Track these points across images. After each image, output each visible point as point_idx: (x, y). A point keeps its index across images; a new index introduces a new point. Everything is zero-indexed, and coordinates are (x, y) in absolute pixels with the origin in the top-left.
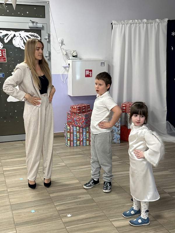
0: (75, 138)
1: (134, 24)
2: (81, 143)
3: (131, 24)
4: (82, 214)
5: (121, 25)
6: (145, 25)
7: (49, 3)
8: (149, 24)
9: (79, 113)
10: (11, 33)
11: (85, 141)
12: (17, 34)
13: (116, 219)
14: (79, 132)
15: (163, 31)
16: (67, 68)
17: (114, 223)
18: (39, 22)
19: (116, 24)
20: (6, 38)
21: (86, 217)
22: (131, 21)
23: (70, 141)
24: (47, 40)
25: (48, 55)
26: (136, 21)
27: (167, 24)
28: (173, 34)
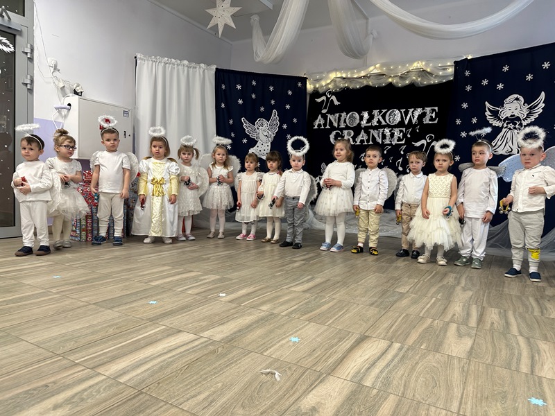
3: (166, 64)
5: (150, 62)
8: (191, 69)
19: (142, 59)
22: (166, 59)
23: (87, 231)
24: (29, 55)
25: (28, 82)
26: (173, 60)
27: (213, 72)
28: (223, 87)
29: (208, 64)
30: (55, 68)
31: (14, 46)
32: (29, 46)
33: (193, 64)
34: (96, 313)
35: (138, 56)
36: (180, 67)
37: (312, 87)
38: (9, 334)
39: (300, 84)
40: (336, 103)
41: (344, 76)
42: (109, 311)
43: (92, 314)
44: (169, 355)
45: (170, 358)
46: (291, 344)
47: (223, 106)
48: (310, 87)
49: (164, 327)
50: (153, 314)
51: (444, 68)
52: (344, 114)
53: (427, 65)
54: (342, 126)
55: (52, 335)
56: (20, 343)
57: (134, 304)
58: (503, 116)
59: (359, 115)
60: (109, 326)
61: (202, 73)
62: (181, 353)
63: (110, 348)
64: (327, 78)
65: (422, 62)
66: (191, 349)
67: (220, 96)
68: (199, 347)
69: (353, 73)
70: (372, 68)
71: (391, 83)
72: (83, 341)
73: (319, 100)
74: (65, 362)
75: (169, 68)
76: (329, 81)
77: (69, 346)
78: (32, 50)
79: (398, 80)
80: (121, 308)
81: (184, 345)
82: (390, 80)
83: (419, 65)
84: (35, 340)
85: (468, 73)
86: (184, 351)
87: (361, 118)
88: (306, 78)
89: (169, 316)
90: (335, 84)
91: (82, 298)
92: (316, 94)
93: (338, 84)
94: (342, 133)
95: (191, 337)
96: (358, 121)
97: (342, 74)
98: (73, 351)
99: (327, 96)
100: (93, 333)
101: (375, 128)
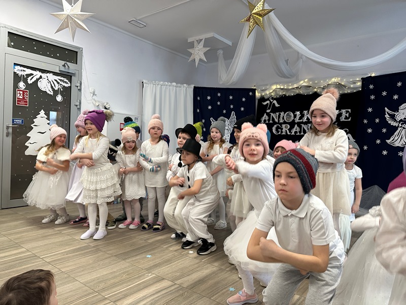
3: (162, 85)
5: (152, 85)
6: (174, 88)
7: (82, 50)
8: (178, 88)
10: (38, 74)
12: (44, 75)
15: (190, 95)
19: (147, 83)
20: (30, 78)
22: (162, 82)
24: (79, 88)
25: (78, 104)
26: (166, 83)
27: (193, 89)
28: (199, 98)
29: (189, 84)
30: (94, 94)
31: (71, 83)
32: (79, 82)
33: (179, 85)
34: (116, 263)
35: (144, 81)
36: (171, 87)
37: (260, 94)
38: (70, 276)
39: (251, 94)
40: (277, 105)
41: (282, 87)
42: (123, 261)
43: (114, 264)
44: (156, 296)
45: (157, 297)
46: (229, 292)
47: (198, 111)
48: (258, 95)
49: (154, 275)
50: (149, 265)
51: (354, 83)
52: (282, 114)
53: (341, 80)
54: (281, 121)
55: (92, 278)
56: (75, 282)
57: (138, 257)
58: (398, 119)
59: (294, 114)
60: (123, 273)
61: (184, 90)
62: (163, 294)
63: (123, 289)
64: (270, 89)
65: (338, 78)
66: (169, 292)
67: (196, 104)
68: (174, 291)
69: (289, 85)
70: (302, 82)
71: (316, 92)
72: (109, 283)
73: (265, 103)
74: (100, 296)
75: (164, 88)
76: (271, 91)
77: (102, 285)
78: (81, 84)
79: (321, 90)
80: (130, 260)
81: (165, 289)
82: (315, 90)
83: (336, 80)
84: (84, 281)
85: (371, 87)
86: (165, 293)
87: (295, 116)
88: (255, 89)
89: (158, 268)
90: (276, 93)
91: (108, 251)
92: (262, 99)
93: (278, 93)
94: (281, 126)
95: (170, 283)
96: (292, 118)
97: (280, 86)
98: (104, 289)
99: (270, 101)
100: (114, 278)
101: (305, 123)
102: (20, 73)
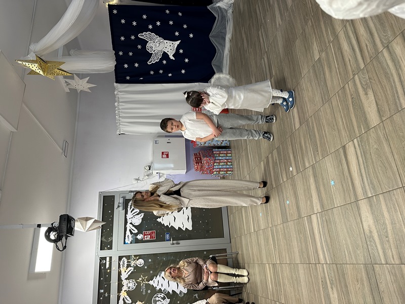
0: (224, 167)
1: (119, 114)
2: (229, 161)
3: (120, 117)
4: (289, 157)
5: (121, 126)
6: (120, 104)
7: (101, 192)
8: (120, 100)
9: (201, 163)
10: (129, 226)
11: (228, 158)
12: (129, 221)
13: (293, 126)
14: (219, 163)
15: (126, 87)
16: (161, 175)
17: (297, 128)
18: (118, 201)
20: (133, 231)
21: (292, 153)
22: (117, 116)
23: (227, 171)
26: (116, 112)
27: (119, 85)
28: (128, 78)
29: (114, 89)
33: (117, 99)
36: (120, 107)
39: (115, 12)
42: (289, 223)
43: (290, 231)
45: (323, 237)
46: (335, 188)
47: (141, 78)
48: (116, 1)
49: (306, 218)
56: (299, 266)
57: (287, 210)
60: (299, 234)
61: (121, 93)
67: (135, 80)
68: (322, 222)
72: (304, 250)
74: (313, 266)
77: (305, 256)
78: (132, 191)
80: (289, 217)
84: (299, 261)
95: (315, 217)
98: (308, 258)
100: (301, 243)
102: (131, 239)
